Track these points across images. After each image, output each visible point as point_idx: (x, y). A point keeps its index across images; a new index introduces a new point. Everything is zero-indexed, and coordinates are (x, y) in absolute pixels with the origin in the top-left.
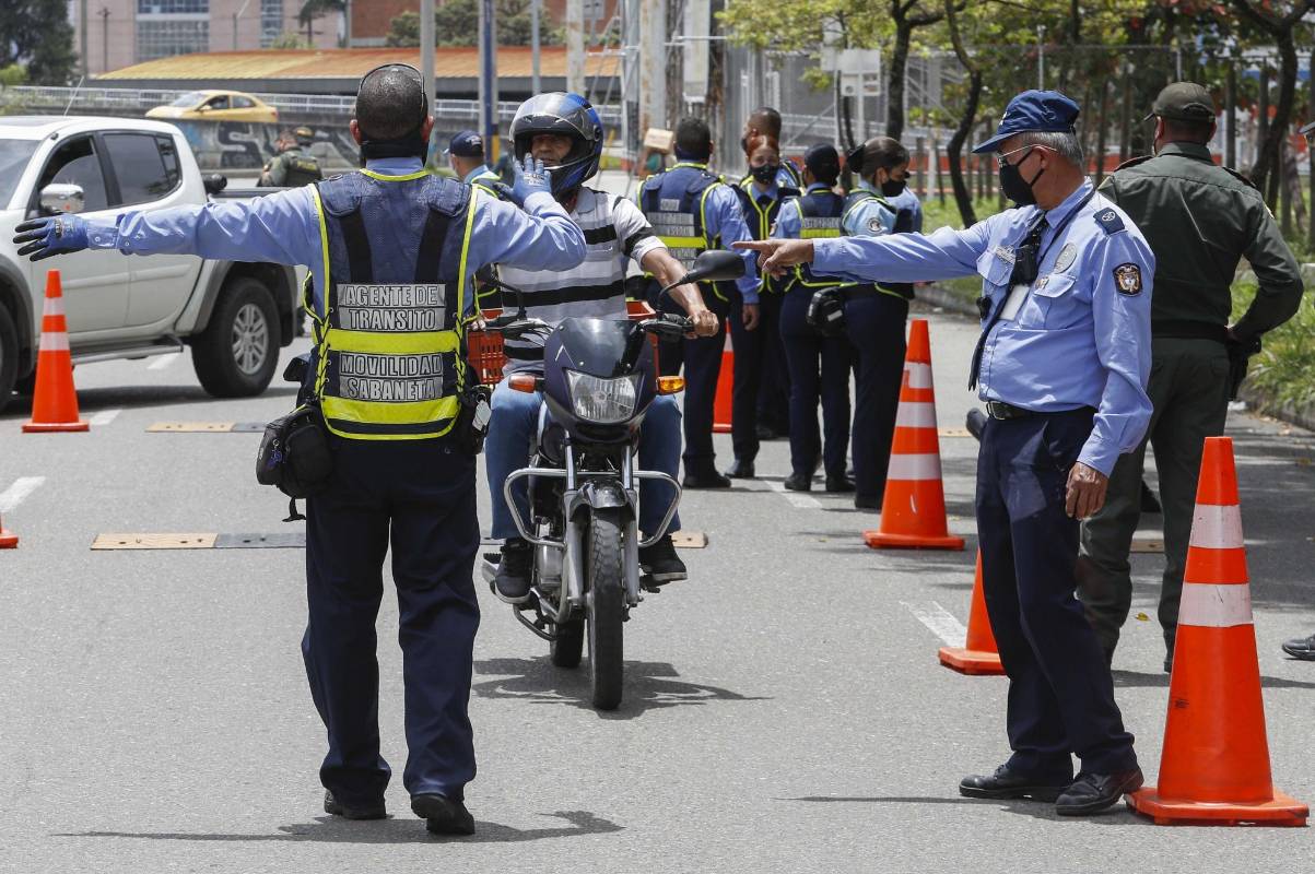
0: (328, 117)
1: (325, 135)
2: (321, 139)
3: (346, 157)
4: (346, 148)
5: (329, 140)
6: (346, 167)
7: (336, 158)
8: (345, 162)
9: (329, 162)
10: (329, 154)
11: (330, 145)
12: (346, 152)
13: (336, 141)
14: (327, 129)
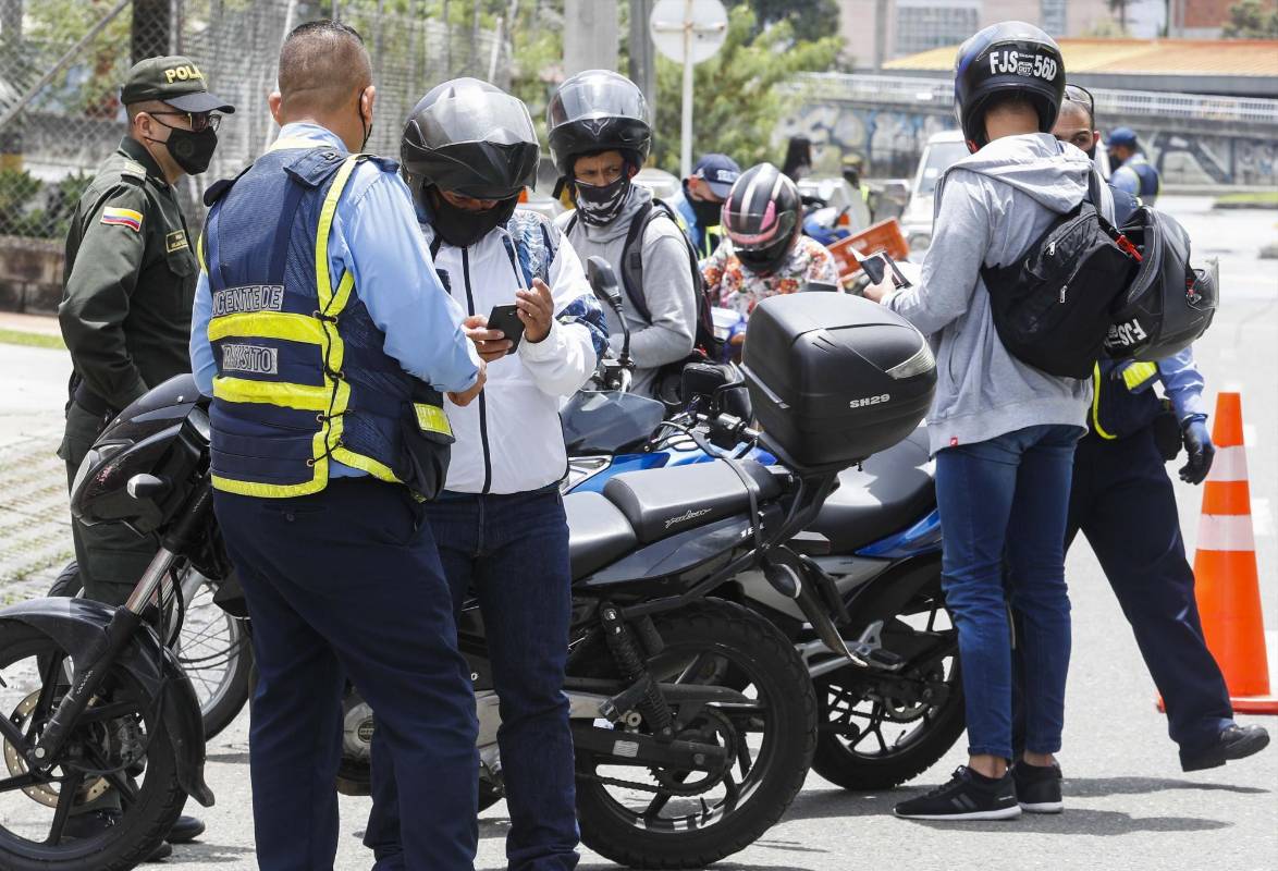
0: (1179, 121)
1: (1182, 143)
2: (1177, 149)
3: (1208, 171)
4: (1208, 160)
5: (1188, 149)
6: (1205, 183)
7: (1195, 172)
8: (1207, 178)
9: (1188, 177)
10: (1187, 168)
11: (1189, 156)
12: (1208, 166)
13: (1195, 151)
14: (1186, 136)
